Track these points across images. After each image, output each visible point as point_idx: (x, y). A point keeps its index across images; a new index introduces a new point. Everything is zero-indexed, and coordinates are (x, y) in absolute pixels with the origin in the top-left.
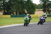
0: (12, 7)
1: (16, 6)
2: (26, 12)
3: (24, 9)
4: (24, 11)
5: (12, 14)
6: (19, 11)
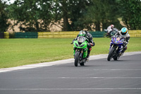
0: (86, 10)
1: (97, 8)
2: (121, 23)
4: (116, 21)
6: (105, 20)
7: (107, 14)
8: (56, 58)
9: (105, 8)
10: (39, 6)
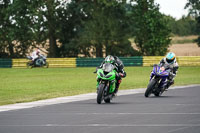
0: (83, 27)
1: (98, 24)
2: (134, 45)
3: (127, 35)
4: (125, 42)
5: (82, 56)
6: (109, 42)
7: (113, 33)
8: (38, 96)
9: (110, 24)
10: (14, 21)
